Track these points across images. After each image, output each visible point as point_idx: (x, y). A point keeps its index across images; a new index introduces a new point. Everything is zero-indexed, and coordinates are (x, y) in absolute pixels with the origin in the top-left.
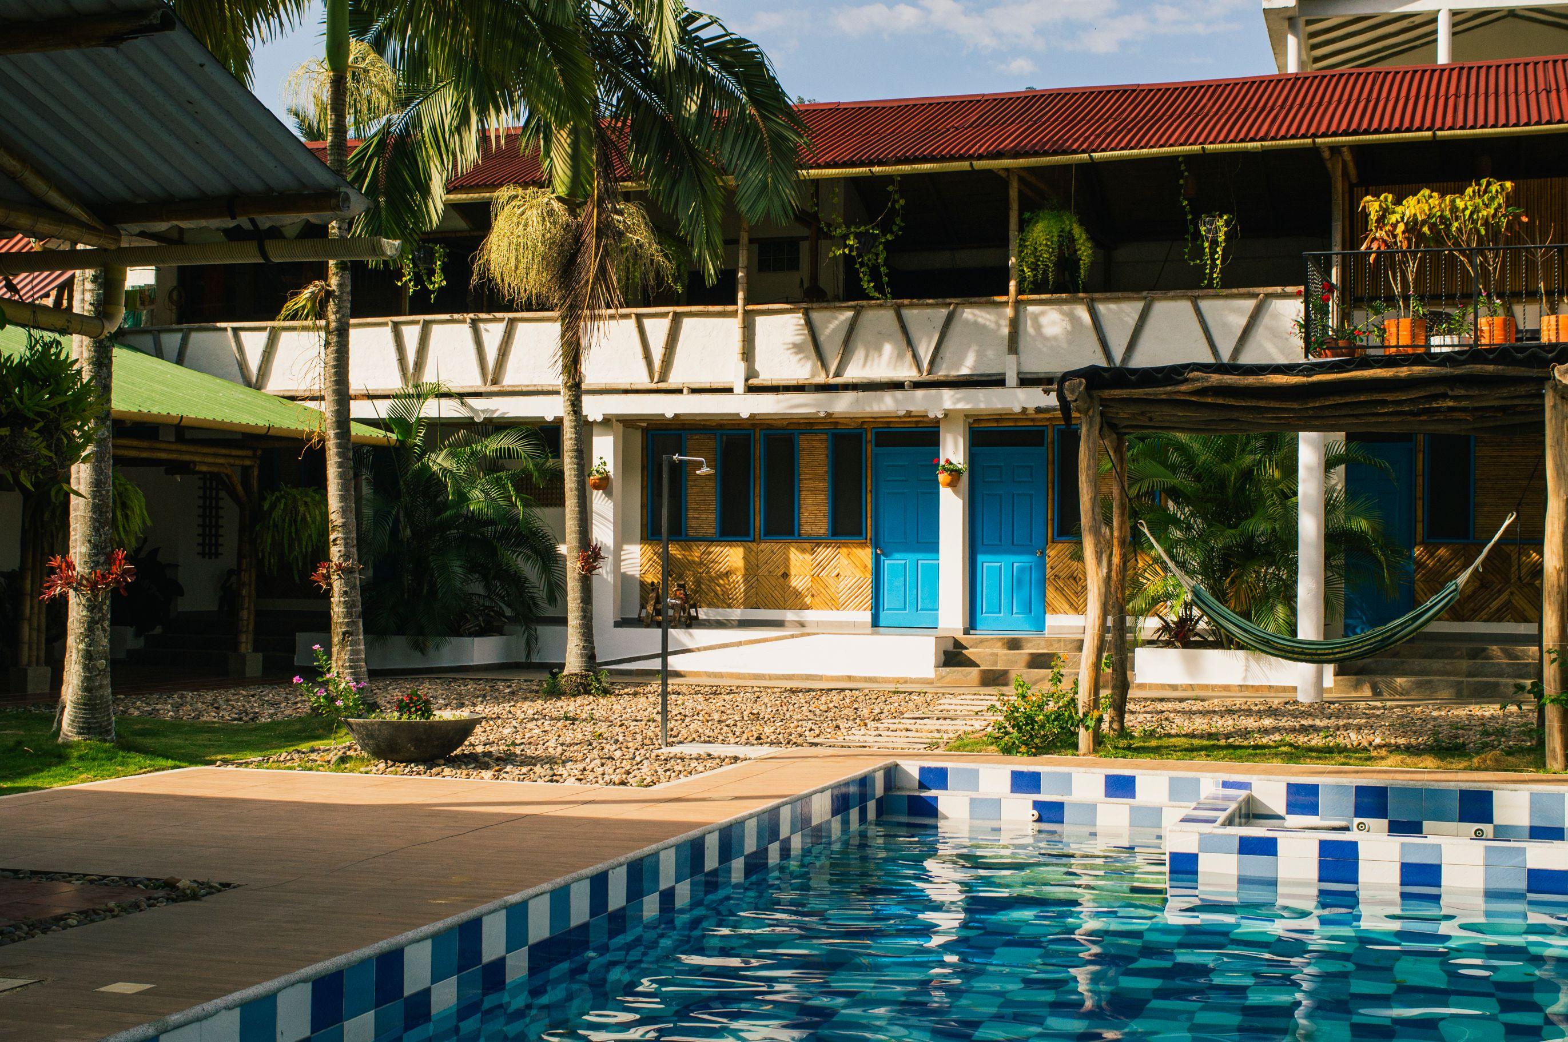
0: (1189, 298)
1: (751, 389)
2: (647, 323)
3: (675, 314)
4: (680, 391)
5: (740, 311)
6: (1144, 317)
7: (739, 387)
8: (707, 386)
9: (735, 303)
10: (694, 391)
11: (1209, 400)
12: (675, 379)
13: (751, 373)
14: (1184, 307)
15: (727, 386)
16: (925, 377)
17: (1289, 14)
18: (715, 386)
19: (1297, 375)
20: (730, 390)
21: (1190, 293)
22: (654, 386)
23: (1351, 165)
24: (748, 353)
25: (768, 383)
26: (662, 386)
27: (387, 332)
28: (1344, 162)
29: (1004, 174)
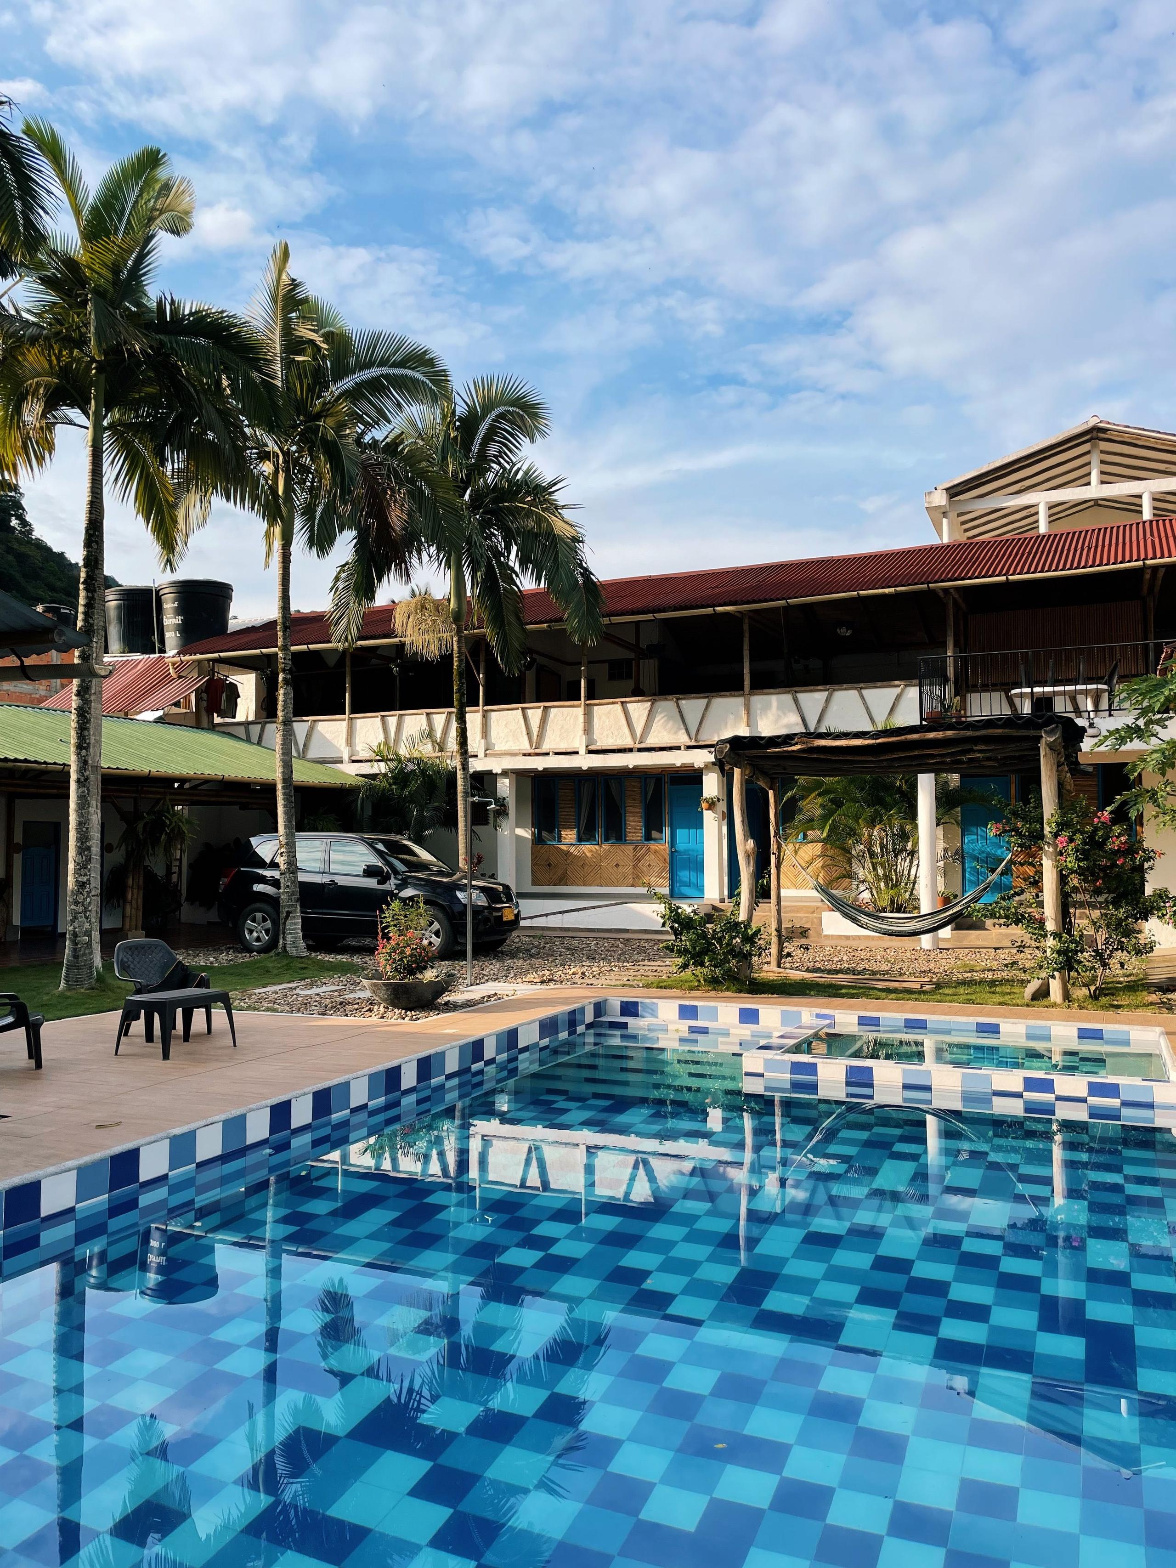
0: (856, 688)
1: (591, 752)
2: (529, 712)
3: (545, 707)
4: (548, 754)
5: (583, 704)
6: (828, 701)
7: (582, 751)
8: (564, 751)
9: (580, 700)
10: (557, 754)
11: (815, 756)
12: (545, 748)
13: (590, 741)
14: (853, 693)
15: (576, 750)
16: (693, 743)
17: (943, 510)
18: (568, 750)
19: (869, 738)
20: (577, 753)
21: (856, 685)
22: (532, 751)
23: (960, 601)
24: (588, 729)
25: (600, 748)
26: (537, 751)
27: (377, 721)
28: (954, 598)
29: (739, 616)
